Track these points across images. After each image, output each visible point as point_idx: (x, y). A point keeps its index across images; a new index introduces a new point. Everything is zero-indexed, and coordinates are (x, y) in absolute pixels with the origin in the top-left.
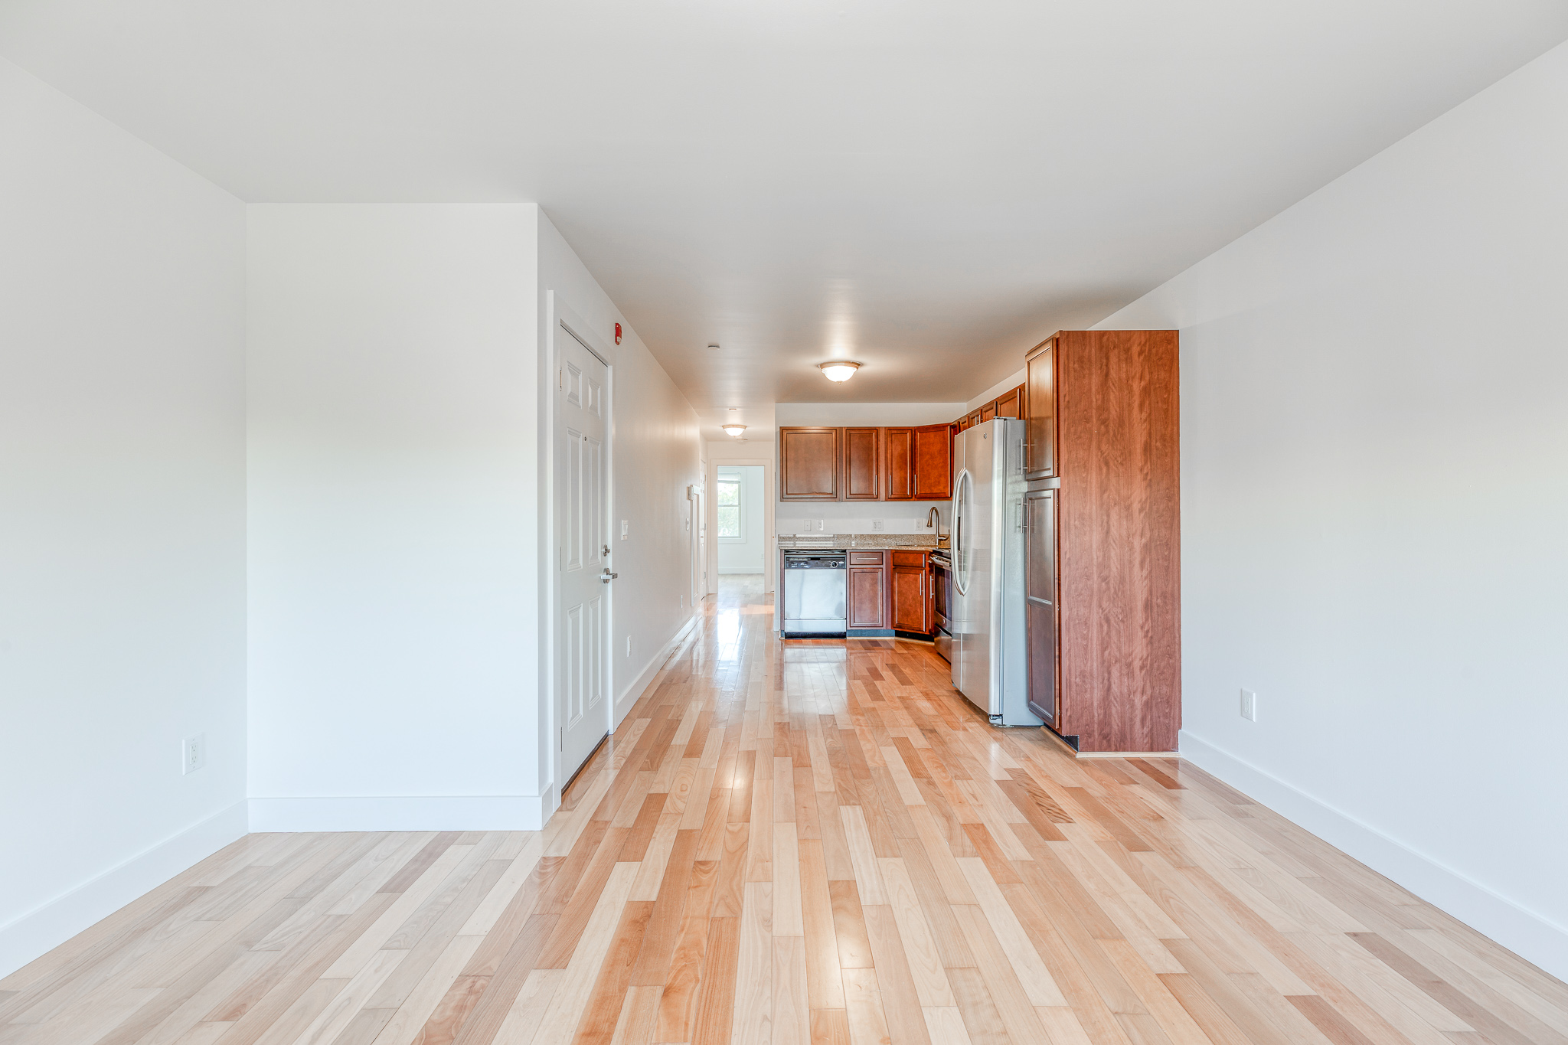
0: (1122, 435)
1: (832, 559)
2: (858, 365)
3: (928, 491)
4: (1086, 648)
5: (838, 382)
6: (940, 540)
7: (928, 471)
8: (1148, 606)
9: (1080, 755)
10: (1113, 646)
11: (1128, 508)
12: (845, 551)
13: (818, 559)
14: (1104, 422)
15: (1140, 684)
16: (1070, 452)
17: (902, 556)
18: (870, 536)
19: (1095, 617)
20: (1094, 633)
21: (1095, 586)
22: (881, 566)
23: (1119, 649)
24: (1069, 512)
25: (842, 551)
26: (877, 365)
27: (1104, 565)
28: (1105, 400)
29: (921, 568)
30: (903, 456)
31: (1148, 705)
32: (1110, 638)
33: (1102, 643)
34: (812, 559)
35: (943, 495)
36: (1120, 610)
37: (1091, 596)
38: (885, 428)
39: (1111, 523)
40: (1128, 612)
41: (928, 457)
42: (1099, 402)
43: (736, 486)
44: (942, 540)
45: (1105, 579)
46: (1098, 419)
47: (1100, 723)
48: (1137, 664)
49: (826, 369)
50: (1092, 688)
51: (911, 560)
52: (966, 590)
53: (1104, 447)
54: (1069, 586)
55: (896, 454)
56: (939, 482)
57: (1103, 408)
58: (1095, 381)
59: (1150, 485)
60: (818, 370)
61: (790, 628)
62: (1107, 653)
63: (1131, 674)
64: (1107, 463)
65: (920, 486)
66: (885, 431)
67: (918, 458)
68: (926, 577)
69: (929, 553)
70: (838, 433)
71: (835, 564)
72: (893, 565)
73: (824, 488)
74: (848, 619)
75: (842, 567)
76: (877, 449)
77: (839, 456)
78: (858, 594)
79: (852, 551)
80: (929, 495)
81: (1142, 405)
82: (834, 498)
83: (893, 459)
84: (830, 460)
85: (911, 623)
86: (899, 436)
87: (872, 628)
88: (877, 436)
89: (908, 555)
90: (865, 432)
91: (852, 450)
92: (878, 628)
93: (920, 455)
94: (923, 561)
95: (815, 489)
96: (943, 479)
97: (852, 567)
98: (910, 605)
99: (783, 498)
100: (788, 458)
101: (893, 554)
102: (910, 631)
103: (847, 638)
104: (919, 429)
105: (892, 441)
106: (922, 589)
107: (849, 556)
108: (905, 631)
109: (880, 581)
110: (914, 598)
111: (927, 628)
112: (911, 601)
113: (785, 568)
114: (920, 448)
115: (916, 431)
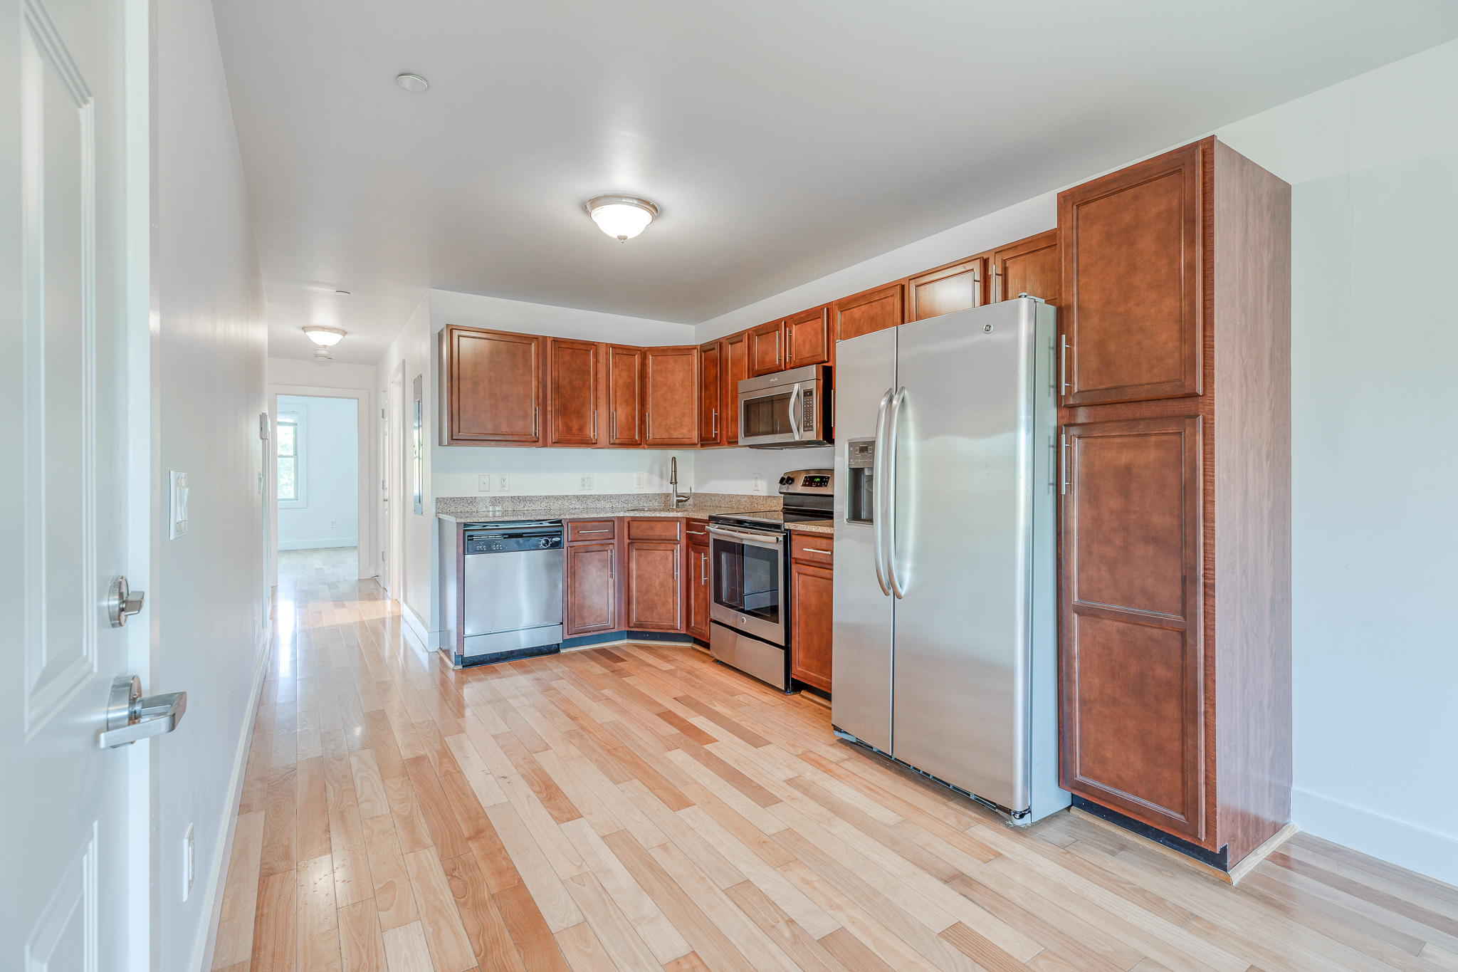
0: (1256, 333)
1: (540, 535)
2: (654, 209)
3: (665, 435)
6: (678, 501)
7: (665, 408)
11: (1260, 452)
12: (560, 521)
13: (520, 536)
14: (1244, 309)
15: (1268, 731)
16: (1220, 354)
17: (644, 525)
19: (1239, 635)
21: (1239, 585)
22: (612, 541)
23: (1254, 682)
24: (1219, 457)
25: (556, 522)
27: (1244, 548)
28: (1245, 273)
29: (675, 542)
30: (630, 385)
31: (1272, 763)
33: (1243, 679)
34: (510, 536)
35: (688, 441)
36: (1254, 619)
37: (1235, 601)
39: (1249, 476)
40: (1260, 618)
41: (664, 389)
42: (1241, 274)
43: (291, 429)
44: (682, 501)
46: (1240, 303)
51: (658, 530)
52: (906, 587)
53: (1244, 352)
55: (621, 382)
56: (681, 424)
57: (1243, 287)
58: (1238, 237)
61: (470, 650)
63: (1262, 720)
64: (1246, 378)
65: (653, 428)
66: (607, 349)
67: (650, 391)
68: (684, 553)
69: (688, 520)
70: (540, 344)
71: (547, 542)
72: (629, 539)
73: (519, 426)
74: (565, 624)
75: (556, 545)
76: (596, 374)
77: (542, 378)
78: (580, 585)
79: (571, 521)
80: (666, 441)
81: (1269, 290)
82: (534, 442)
83: (618, 390)
84: (528, 383)
85: (657, 619)
86: (625, 358)
87: (600, 632)
88: (596, 355)
89: (654, 523)
90: (579, 347)
91: (560, 372)
92: (607, 631)
93: (653, 386)
94: (679, 531)
95: (504, 428)
96: (687, 420)
97: (572, 544)
98: (656, 594)
99: (452, 439)
100: (460, 376)
101: (629, 523)
102: (655, 631)
103: (562, 651)
104: (651, 349)
105: (615, 364)
106: (677, 572)
107: (566, 529)
108: (647, 630)
109: (611, 563)
110: (662, 585)
111: (684, 625)
112: (658, 589)
113: (464, 554)
114: (653, 377)
115: (648, 353)
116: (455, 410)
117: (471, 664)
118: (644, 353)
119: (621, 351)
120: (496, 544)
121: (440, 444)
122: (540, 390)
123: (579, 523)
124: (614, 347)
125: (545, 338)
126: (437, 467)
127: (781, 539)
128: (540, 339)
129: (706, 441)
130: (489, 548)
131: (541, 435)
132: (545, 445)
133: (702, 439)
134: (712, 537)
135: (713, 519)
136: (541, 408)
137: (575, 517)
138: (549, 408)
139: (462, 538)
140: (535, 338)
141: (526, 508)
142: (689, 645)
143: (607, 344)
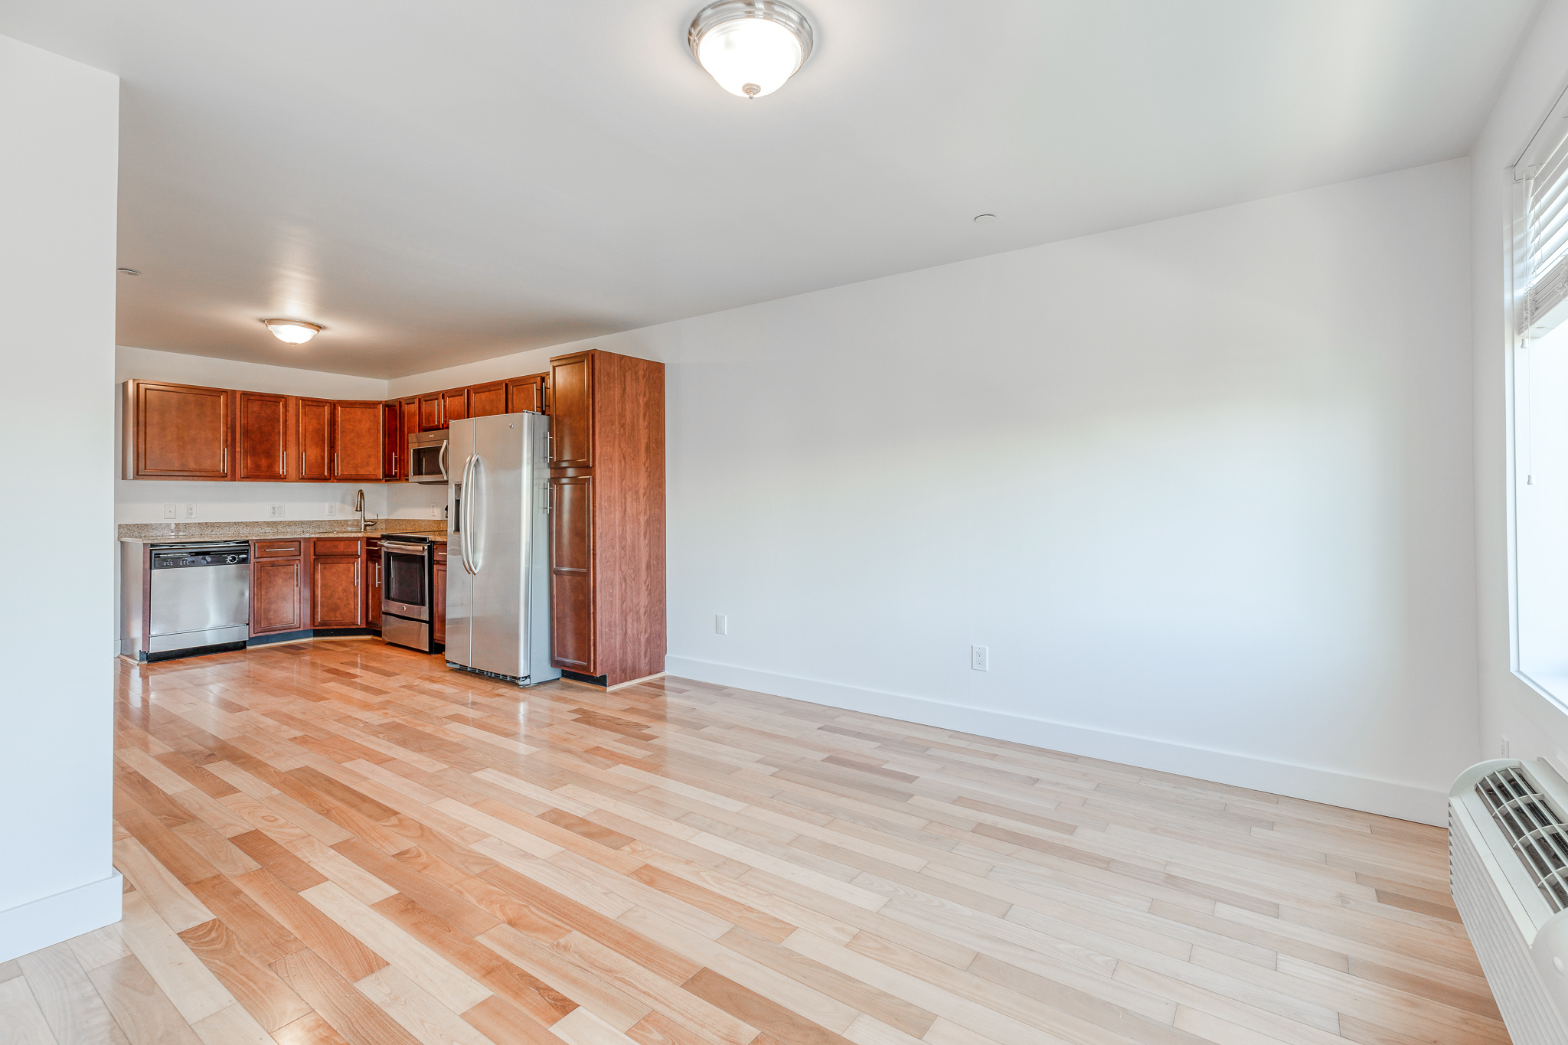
0: (633, 437)
2: (319, 327)
3: (352, 472)
4: (611, 603)
5: (292, 344)
6: (366, 526)
7: (352, 450)
8: (648, 567)
9: (609, 689)
10: (628, 599)
11: (637, 492)
12: (247, 542)
13: (207, 554)
14: (623, 426)
15: (644, 626)
16: (602, 448)
17: (328, 544)
18: (267, 523)
19: (618, 578)
20: (617, 592)
21: (618, 554)
22: (298, 558)
23: (632, 601)
24: (601, 496)
25: (241, 543)
26: (341, 331)
27: (623, 537)
28: (623, 409)
29: (356, 556)
30: (319, 432)
31: (648, 641)
32: (626, 593)
33: (622, 598)
34: (197, 554)
35: (373, 477)
36: (632, 571)
37: (615, 562)
39: (627, 504)
40: (637, 571)
41: (352, 435)
42: (620, 410)
44: (369, 525)
45: (623, 548)
46: (619, 424)
47: (621, 660)
48: (642, 611)
49: (273, 326)
50: (616, 634)
51: (341, 547)
52: (478, 568)
53: (623, 445)
54: (601, 555)
55: (310, 428)
56: (368, 464)
57: (622, 415)
58: (617, 393)
59: (649, 476)
60: (262, 326)
61: (155, 648)
62: (625, 604)
63: (638, 620)
64: (624, 458)
65: (341, 467)
66: (296, 401)
67: (339, 436)
68: (364, 565)
69: (368, 539)
70: (229, 396)
71: (234, 559)
72: (315, 555)
73: (207, 464)
74: (251, 624)
75: (244, 561)
76: (285, 421)
77: (232, 425)
78: (267, 593)
79: (258, 541)
80: (354, 477)
81: (645, 415)
82: (223, 477)
83: (307, 434)
84: (217, 430)
85: (338, 618)
86: (315, 408)
87: (285, 631)
88: (286, 406)
89: (338, 542)
90: (267, 399)
91: (250, 419)
92: (293, 630)
93: (342, 432)
94: (360, 548)
95: (192, 465)
96: (373, 460)
97: (258, 560)
98: (339, 599)
99: (138, 474)
100: (147, 422)
101: (314, 543)
102: (338, 627)
103: (248, 648)
104: (340, 402)
105: (305, 414)
106: (358, 579)
107: (253, 548)
108: (331, 628)
109: (297, 575)
110: (344, 591)
111: (364, 621)
112: (341, 594)
113: (151, 569)
114: (342, 424)
115: (337, 405)
116: (142, 451)
117: (155, 659)
118: (334, 405)
119: (310, 403)
120: (183, 561)
121: (124, 477)
122: (229, 434)
123: (266, 544)
124: (303, 399)
125: (234, 392)
126: (119, 498)
127: (426, 548)
128: (229, 393)
129: (389, 477)
130: (176, 563)
131: (229, 471)
132: (233, 479)
133: (385, 475)
134: (384, 549)
135: (384, 537)
136: (229, 449)
137: (262, 538)
138: (238, 449)
139: (148, 555)
140: (225, 392)
141: (214, 533)
142: (369, 637)
143: (296, 397)
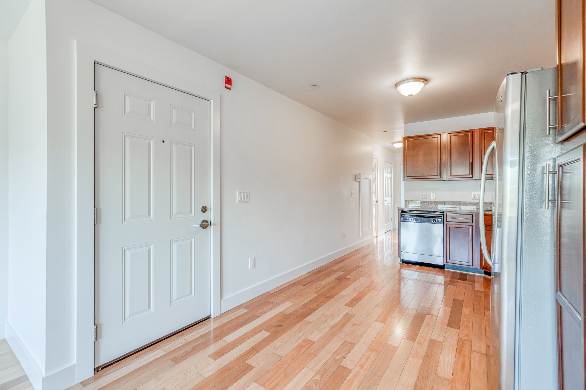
1: (433, 217)
12: (443, 212)
13: (423, 217)
18: (470, 203)
22: (472, 224)
25: (441, 212)
34: (419, 216)
38: (479, 129)
49: (400, 86)
61: (406, 257)
71: (435, 221)
74: (445, 257)
90: (462, 134)
97: (448, 223)
99: (404, 179)
100: (408, 155)
103: (446, 269)
105: (484, 138)
107: (445, 216)
109: (471, 235)
113: (400, 221)
116: (405, 168)
117: (405, 262)
119: (488, 131)
139: (400, 215)
